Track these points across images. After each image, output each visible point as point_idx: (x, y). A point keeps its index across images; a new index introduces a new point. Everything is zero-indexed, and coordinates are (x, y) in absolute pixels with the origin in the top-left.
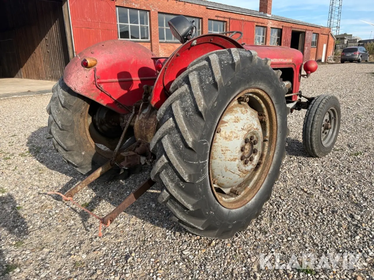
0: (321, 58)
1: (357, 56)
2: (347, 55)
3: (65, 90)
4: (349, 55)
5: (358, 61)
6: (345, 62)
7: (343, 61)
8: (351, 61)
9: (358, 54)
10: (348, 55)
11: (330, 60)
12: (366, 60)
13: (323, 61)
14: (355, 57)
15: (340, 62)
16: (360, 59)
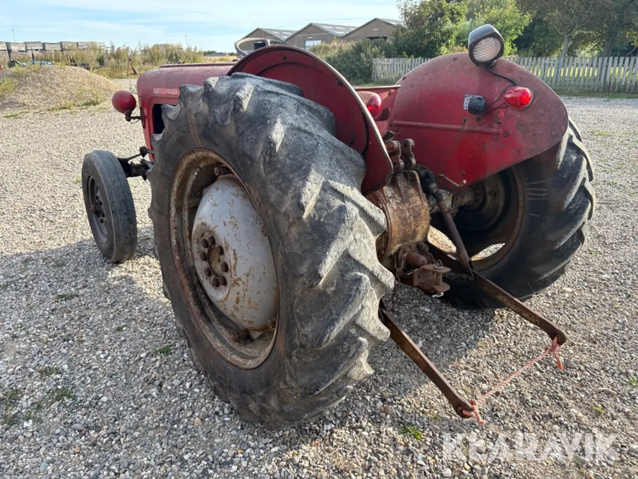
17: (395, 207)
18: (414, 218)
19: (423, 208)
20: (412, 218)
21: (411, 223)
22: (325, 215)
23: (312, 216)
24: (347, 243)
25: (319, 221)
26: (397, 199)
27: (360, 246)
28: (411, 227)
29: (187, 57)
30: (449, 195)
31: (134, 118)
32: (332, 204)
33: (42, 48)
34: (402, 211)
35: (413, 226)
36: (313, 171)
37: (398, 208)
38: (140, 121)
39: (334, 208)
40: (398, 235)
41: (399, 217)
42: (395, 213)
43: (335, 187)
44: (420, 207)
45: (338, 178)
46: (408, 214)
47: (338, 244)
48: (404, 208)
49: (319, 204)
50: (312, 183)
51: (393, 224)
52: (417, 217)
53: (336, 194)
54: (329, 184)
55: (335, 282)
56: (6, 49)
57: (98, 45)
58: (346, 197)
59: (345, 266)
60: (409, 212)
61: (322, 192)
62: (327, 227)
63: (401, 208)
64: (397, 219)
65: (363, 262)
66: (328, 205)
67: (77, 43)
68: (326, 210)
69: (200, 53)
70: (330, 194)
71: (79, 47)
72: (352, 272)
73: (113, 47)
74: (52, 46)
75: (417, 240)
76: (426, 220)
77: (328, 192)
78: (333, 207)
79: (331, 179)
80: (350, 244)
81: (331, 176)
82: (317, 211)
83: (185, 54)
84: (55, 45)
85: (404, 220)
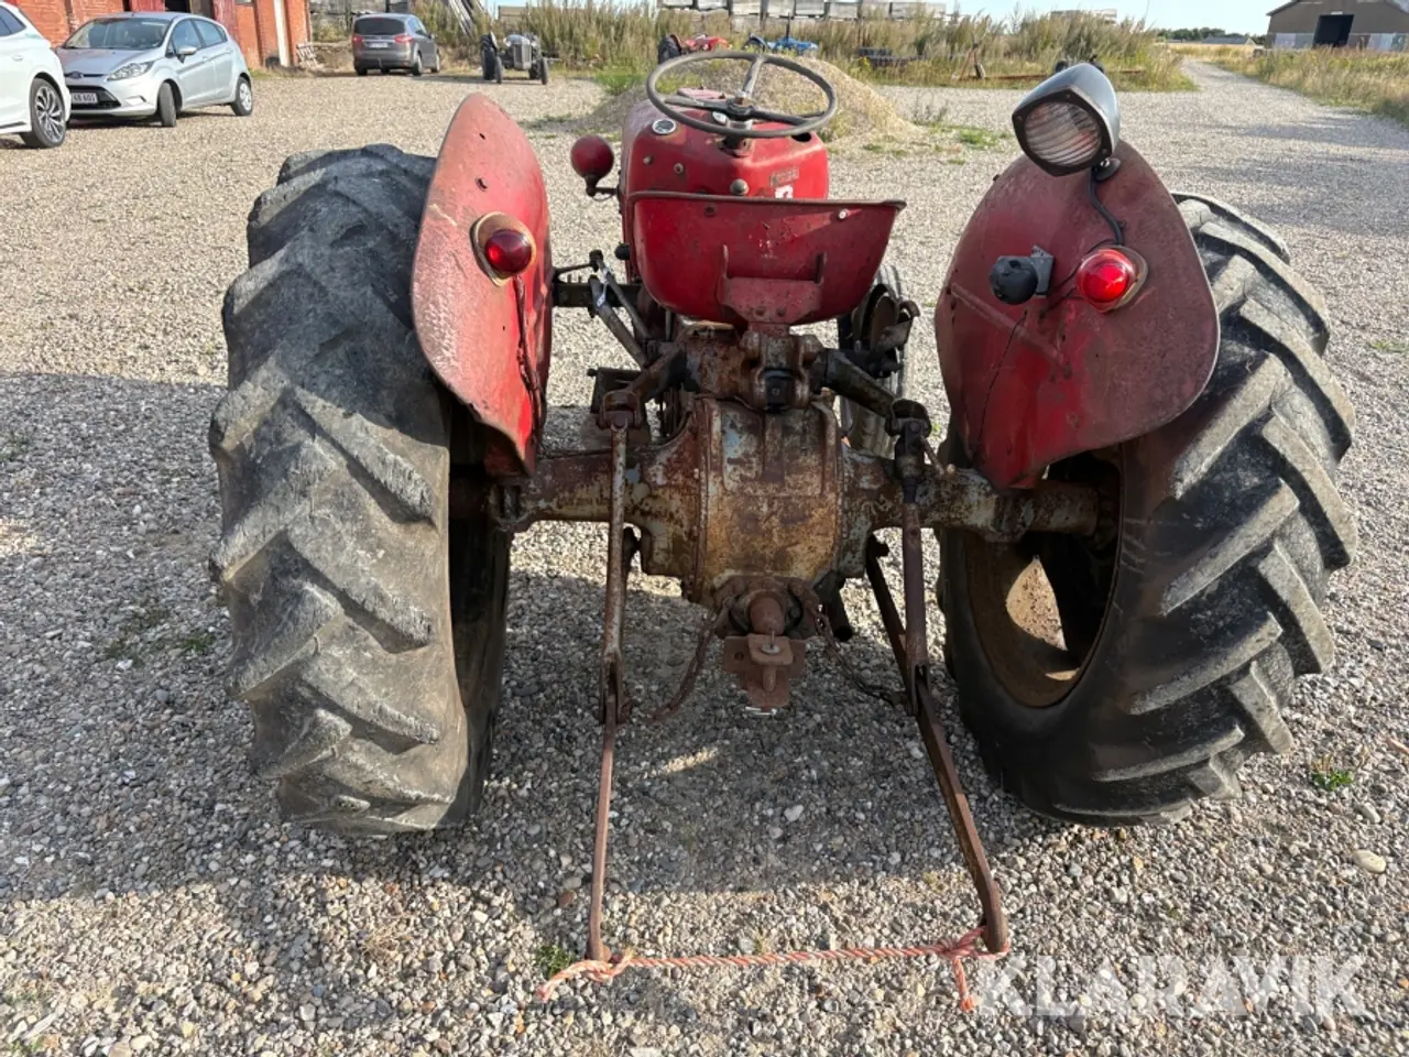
0: (278, 51)
1: (408, 53)
2: (374, 46)
3: (382, 418)
4: (379, 44)
5: (414, 71)
6: (369, 71)
7: (362, 69)
8: (389, 68)
9: (408, 45)
10: (378, 46)
11: (306, 58)
12: (432, 65)
13: (284, 61)
14: (401, 54)
15: (352, 69)
16: (416, 65)
17: (731, 485)
18: (784, 521)
19: (821, 506)
20: (775, 520)
21: (769, 531)
22: (265, 452)
23: (247, 447)
24: (289, 517)
25: (254, 460)
26: (751, 468)
27: (322, 534)
28: (770, 540)
29: (1113, 44)
30: (987, 495)
31: (604, 191)
32: (285, 435)
33: (822, 12)
34: (752, 498)
35: (775, 539)
36: (272, 361)
37: (742, 488)
38: (615, 198)
39: (288, 445)
40: (727, 550)
41: (736, 510)
42: (726, 499)
43: (304, 404)
44: (813, 503)
45: (323, 388)
46: (765, 509)
47: (265, 516)
48: (760, 492)
49: (264, 429)
50: (256, 386)
51: (711, 521)
52: (793, 521)
53: (302, 418)
54: (295, 394)
55: (262, 585)
56: (758, 11)
57: (929, 11)
58: (320, 428)
59: (283, 561)
60: (770, 505)
61: (279, 408)
62: (263, 477)
63: (749, 490)
64: (728, 512)
65: (317, 565)
66: (278, 435)
67: (891, 4)
68: (271, 444)
69: (1150, 35)
70: (291, 415)
71: (894, 13)
72: (295, 578)
73: (956, 15)
74: (842, 8)
75: (792, 575)
76: (826, 535)
77: (290, 411)
78: (285, 440)
79: (303, 386)
80: (296, 522)
81: (307, 380)
82: (257, 441)
83: (1111, 38)
84: (849, 8)
85: (750, 522)
